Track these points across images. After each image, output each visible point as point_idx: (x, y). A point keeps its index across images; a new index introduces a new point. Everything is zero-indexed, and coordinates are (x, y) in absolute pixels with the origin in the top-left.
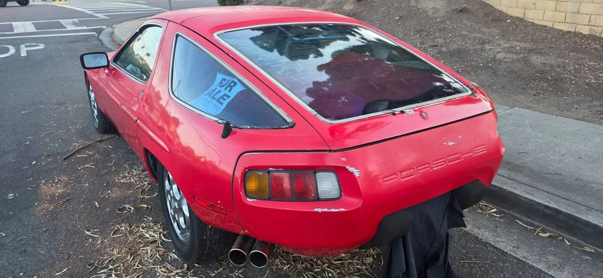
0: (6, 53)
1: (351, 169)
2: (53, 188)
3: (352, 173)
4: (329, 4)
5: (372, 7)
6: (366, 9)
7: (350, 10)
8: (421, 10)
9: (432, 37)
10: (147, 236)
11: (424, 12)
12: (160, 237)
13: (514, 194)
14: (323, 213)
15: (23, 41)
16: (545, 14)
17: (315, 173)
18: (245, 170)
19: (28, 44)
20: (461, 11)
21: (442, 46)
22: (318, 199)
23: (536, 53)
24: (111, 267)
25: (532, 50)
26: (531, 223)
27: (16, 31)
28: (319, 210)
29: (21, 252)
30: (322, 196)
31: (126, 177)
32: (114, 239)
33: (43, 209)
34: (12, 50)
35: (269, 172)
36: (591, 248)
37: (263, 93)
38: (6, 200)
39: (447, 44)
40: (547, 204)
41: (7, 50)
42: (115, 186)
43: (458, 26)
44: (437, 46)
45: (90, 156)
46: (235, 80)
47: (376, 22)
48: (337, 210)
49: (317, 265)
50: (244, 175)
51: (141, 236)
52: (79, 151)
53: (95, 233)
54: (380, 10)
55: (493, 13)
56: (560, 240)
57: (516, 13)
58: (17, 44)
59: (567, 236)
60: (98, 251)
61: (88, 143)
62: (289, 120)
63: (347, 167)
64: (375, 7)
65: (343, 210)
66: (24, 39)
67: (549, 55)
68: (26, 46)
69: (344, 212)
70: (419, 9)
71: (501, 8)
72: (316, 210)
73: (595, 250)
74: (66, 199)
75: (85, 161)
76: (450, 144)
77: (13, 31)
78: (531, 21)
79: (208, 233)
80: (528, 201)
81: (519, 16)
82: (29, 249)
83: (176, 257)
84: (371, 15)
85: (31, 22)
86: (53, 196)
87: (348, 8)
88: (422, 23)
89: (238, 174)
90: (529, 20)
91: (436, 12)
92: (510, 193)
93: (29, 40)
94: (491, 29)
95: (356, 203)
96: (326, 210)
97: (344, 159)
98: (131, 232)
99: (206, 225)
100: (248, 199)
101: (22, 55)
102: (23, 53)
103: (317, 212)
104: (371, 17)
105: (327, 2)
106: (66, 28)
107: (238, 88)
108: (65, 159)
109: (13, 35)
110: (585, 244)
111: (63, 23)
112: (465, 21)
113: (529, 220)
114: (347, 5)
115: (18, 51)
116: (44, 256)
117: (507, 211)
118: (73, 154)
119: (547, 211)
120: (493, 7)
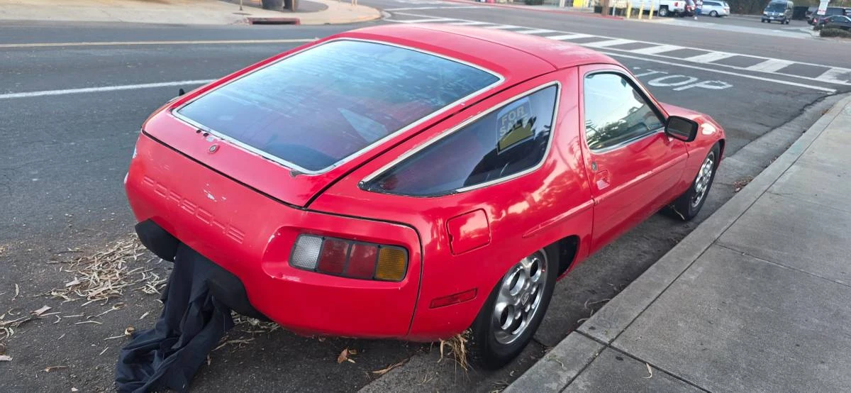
68: (709, 83)
76: (210, 196)
102: (682, 88)
115: (687, 84)
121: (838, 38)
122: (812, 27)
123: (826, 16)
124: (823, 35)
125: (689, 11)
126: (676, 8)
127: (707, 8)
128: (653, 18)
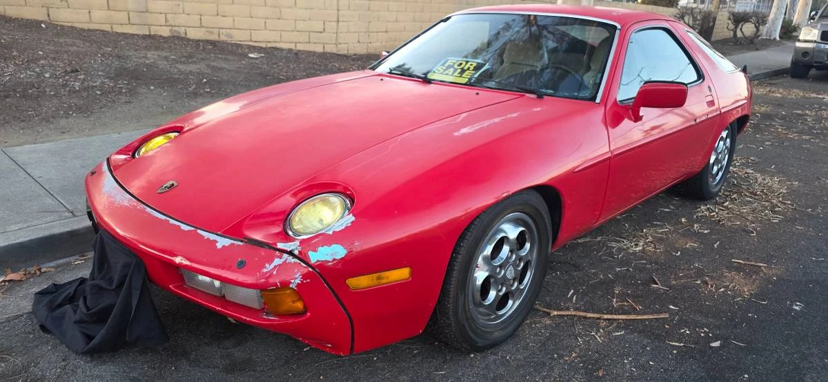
16: (92, 14)
38: (807, 304)
90: (61, 23)
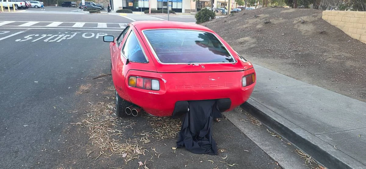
0: (90, 36)
1: (163, 80)
2: (84, 88)
3: (163, 81)
4: (250, 24)
5: (272, 27)
6: (268, 28)
7: (260, 28)
8: (298, 31)
9: (297, 46)
10: (109, 107)
11: (300, 32)
12: (113, 108)
13: (269, 117)
14: (151, 94)
15: (99, 32)
17: (152, 80)
18: (129, 76)
19: (101, 33)
20: (322, 33)
21: (299, 51)
22: (152, 89)
23: (351, 60)
24: (92, 113)
25: (350, 58)
26: (273, 131)
27: (98, 27)
28: (150, 93)
29: (65, 104)
30: (153, 88)
31: (112, 88)
32: (97, 106)
33: (78, 93)
34: (93, 35)
35: (137, 77)
36: (291, 143)
37: (145, 52)
38: (67, 89)
39: (303, 50)
40: (280, 122)
41: (91, 35)
42: (107, 90)
43: (315, 42)
44: (297, 51)
45: (103, 79)
46: (139, 47)
47: (271, 36)
48: (156, 94)
49: (165, 126)
50: (129, 77)
51: (107, 107)
52: (100, 77)
53: (91, 103)
54: (275, 29)
55: (342, 36)
56: (280, 138)
57: (355, 37)
58: (96, 33)
59: (283, 137)
60: (90, 108)
61: (105, 75)
62: (148, 61)
63: (162, 79)
64: (274, 27)
65: (158, 94)
66: (101, 31)
67: (359, 62)
68: (100, 34)
69: (158, 95)
70: (297, 30)
71: (347, 33)
72: (149, 92)
73: (292, 144)
74: (87, 92)
75: (101, 80)
76: (213, 80)
77: (97, 27)
78: (364, 42)
79: (123, 102)
80: (273, 120)
81: (357, 39)
82: (68, 104)
83: (115, 115)
84: (270, 31)
85: (106, 23)
86: (83, 90)
87: (259, 27)
88: (296, 38)
89: (127, 77)
90: (362, 42)
91: (307, 32)
92: (268, 116)
93: (102, 32)
94: (334, 45)
95: (164, 92)
96: (152, 93)
97: (161, 76)
98: (104, 105)
99: (122, 100)
100: (129, 86)
101: (96, 38)
102: (97, 37)
103: (149, 93)
104: (269, 33)
105: (249, 23)
106: (120, 27)
107: (139, 49)
108: (94, 79)
109: (96, 29)
110: (289, 141)
111: (120, 25)
112: (321, 39)
113: (272, 129)
114: (259, 25)
115: (95, 36)
116: (72, 106)
117: (265, 125)
118: (97, 78)
119: (279, 125)
120: (344, 32)
121: (96, 13)
122: (83, 10)
123: (85, 5)
124: (91, 12)
125: (28, 6)
126: (22, 5)
127: (33, 5)
128: (16, 11)
